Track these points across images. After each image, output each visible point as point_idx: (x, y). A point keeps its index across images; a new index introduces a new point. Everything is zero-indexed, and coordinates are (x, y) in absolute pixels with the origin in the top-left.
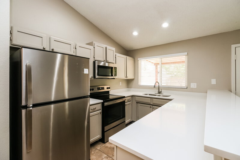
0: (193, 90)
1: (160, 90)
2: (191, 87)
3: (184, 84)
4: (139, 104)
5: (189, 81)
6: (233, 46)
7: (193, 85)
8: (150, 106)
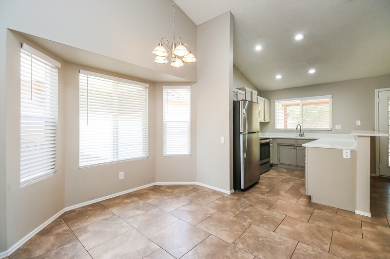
0: (337, 132)
1: (302, 133)
2: (336, 129)
3: (328, 126)
4: (281, 147)
5: (334, 123)
6: (377, 91)
7: (338, 127)
8: (293, 147)
